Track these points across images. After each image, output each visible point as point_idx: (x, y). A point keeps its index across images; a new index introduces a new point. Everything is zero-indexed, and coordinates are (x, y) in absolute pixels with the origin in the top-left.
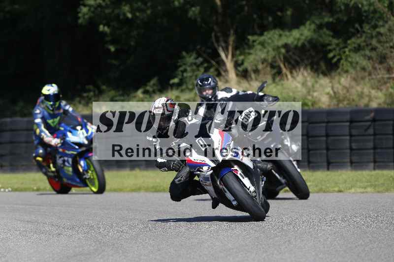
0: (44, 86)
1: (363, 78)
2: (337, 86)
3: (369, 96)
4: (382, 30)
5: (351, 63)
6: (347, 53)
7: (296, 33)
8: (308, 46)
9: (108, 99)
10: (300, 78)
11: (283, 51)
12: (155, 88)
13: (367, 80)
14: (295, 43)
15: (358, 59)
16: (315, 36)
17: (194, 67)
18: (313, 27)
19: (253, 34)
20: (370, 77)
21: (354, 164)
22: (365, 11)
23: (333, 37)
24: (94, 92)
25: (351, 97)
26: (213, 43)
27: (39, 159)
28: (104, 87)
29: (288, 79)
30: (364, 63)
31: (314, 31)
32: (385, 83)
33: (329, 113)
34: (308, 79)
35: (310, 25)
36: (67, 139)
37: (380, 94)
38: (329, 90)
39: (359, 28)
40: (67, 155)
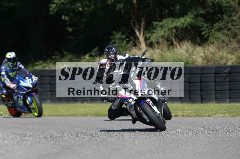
0: (7, 53)
1: (223, 47)
2: (207, 52)
3: (227, 58)
4: (234, 18)
5: (216, 38)
6: (213, 32)
7: (182, 20)
8: (189, 28)
9: (68, 60)
10: (184, 47)
11: (174, 31)
12: (97, 53)
13: (225, 48)
14: (182, 26)
15: (220, 36)
16: (194, 22)
17: (120, 41)
18: (192, 16)
19: (156, 21)
20: (227, 47)
21: (217, 100)
22: (224, 7)
23: (205, 22)
24: (59, 56)
25: (216, 59)
26: (131, 26)
27: (3, 96)
28: (65, 53)
29: (177, 48)
30: (224, 38)
31: (193, 18)
32: (236, 50)
33: (203, 68)
34: (190, 48)
35: (190, 15)
36: (20, 84)
37: (233, 57)
38: (202, 54)
39: (221, 17)
40: (20, 94)
